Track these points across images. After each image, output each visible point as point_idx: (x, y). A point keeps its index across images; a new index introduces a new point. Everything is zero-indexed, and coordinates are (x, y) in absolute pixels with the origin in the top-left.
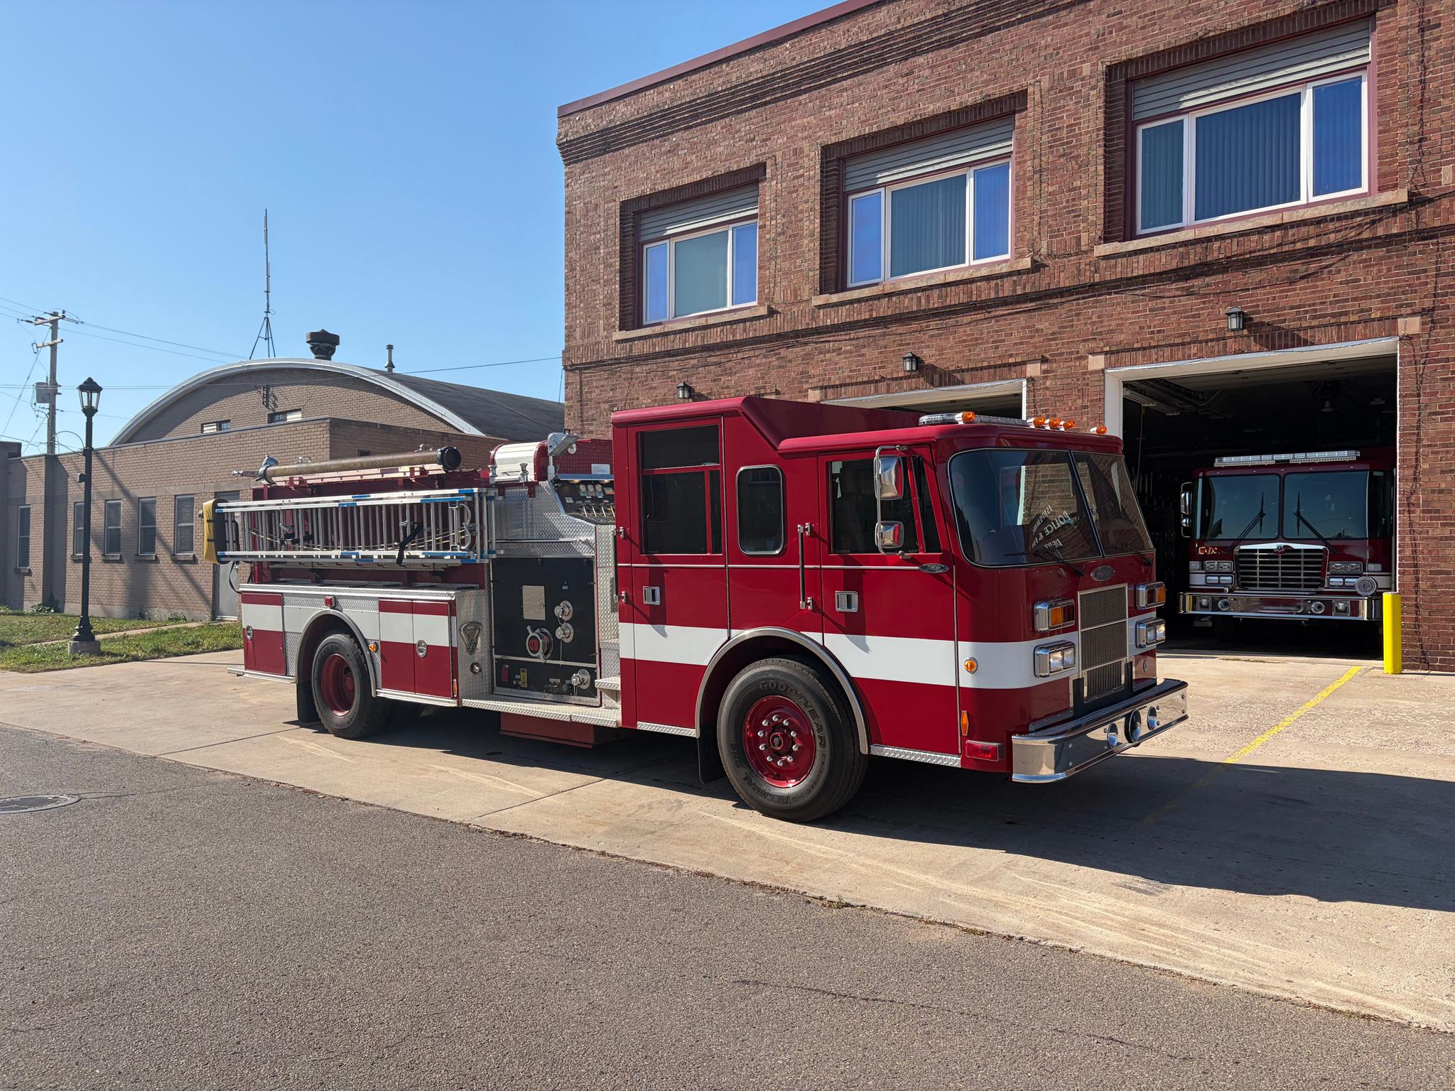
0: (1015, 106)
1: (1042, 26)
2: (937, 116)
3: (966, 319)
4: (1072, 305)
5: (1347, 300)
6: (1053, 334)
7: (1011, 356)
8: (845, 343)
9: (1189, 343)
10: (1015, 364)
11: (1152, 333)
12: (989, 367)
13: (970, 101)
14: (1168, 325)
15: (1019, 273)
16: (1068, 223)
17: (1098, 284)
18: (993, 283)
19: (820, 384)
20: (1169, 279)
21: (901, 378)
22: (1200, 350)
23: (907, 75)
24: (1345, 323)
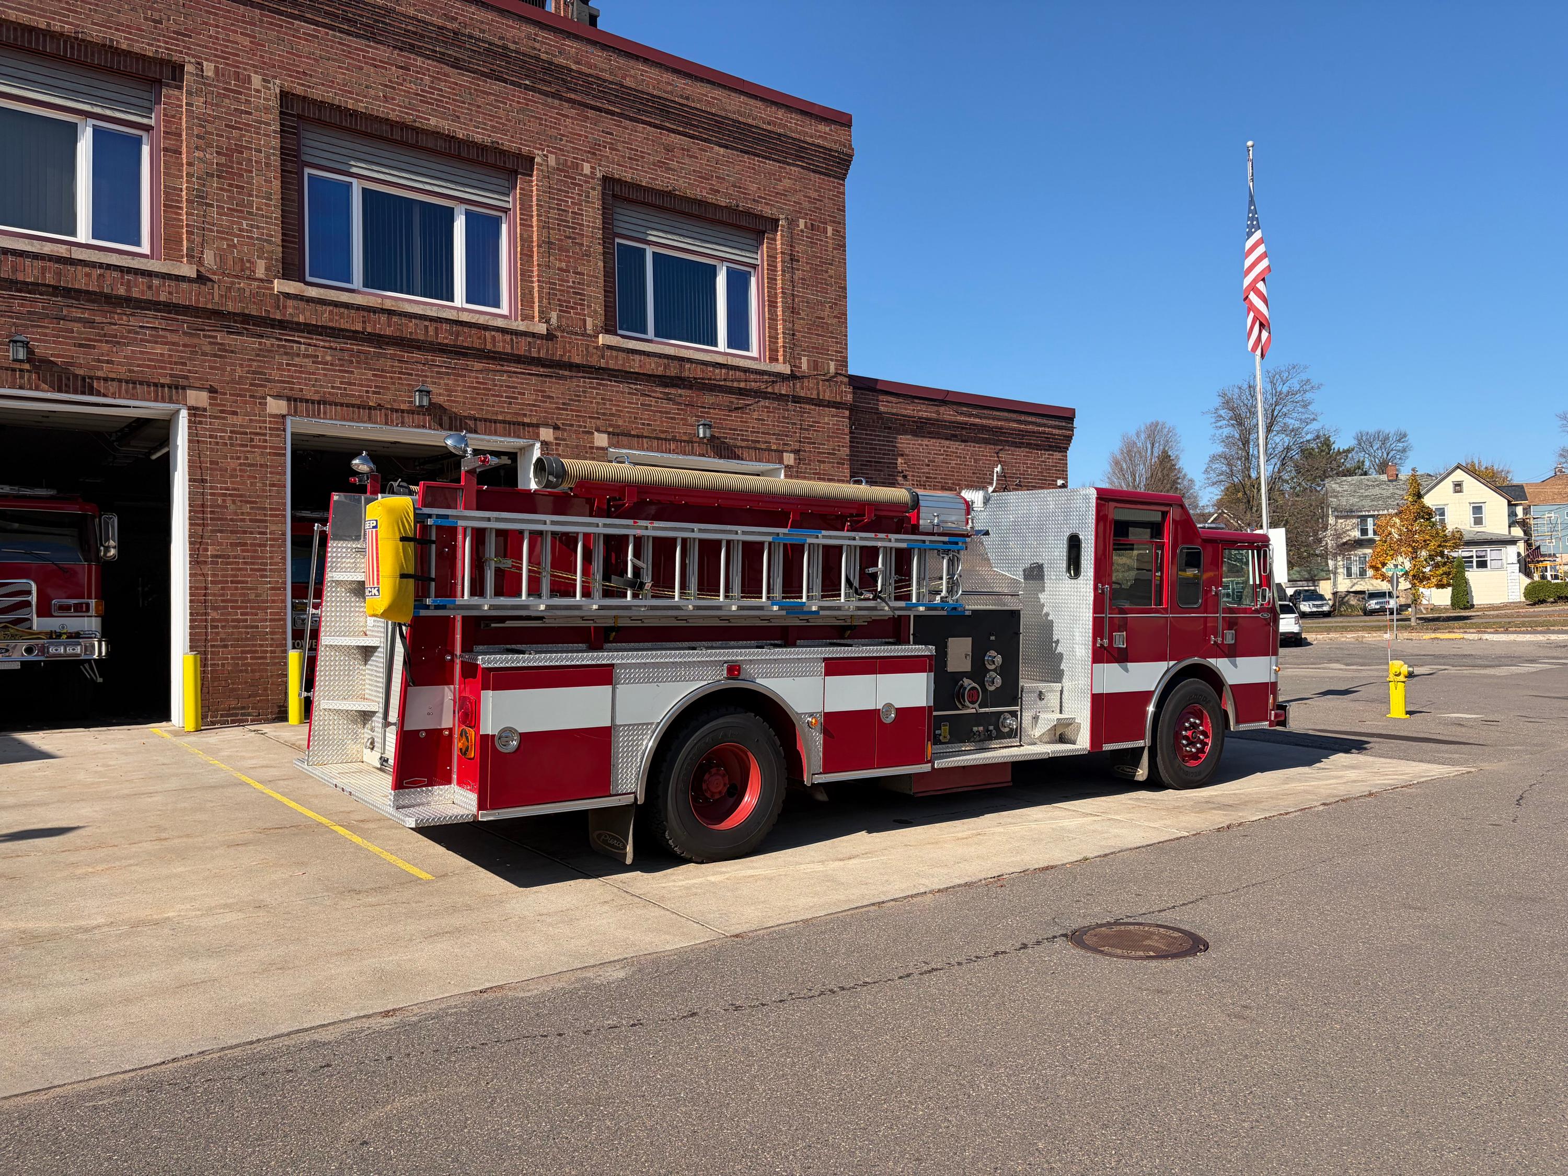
0: (518, 166)
1: (547, 105)
2: (438, 133)
3: (478, 366)
4: (581, 383)
5: (758, 432)
6: (564, 404)
7: (525, 415)
8: (324, 350)
9: (669, 440)
10: (529, 425)
11: (643, 424)
12: (504, 422)
13: (478, 138)
14: (655, 421)
15: (533, 335)
16: (575, 303)
17: (603, 369)
18: (508, 337)
19: (289, 393)
20: (655, 382)
21: (403, 411)
22: (677, 447)
23: (401, 68)
24: (759, 449)
